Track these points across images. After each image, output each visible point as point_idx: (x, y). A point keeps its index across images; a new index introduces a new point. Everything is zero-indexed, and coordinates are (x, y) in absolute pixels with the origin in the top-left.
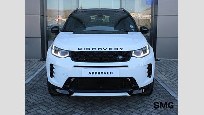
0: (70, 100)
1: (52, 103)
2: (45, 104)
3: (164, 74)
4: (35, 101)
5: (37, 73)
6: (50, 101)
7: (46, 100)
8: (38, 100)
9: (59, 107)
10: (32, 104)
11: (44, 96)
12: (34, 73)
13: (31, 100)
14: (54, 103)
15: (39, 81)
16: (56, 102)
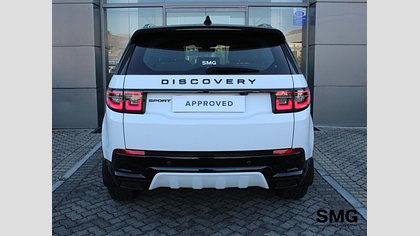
0: (149, 214)
1: (112, 222)
2: (99, 222)
3: (330, 157)
4: (79, 217)
5: (87, 156)
6: (110, 217)
7: (101, 215)
8: (87, 214)
9: (127, 229)
10: (73, 224)
11: (98, 205)
12: (82, 157)
13: (73, 214)
14: (117, 220)
15: (91, 173)
16: (122, 218)
